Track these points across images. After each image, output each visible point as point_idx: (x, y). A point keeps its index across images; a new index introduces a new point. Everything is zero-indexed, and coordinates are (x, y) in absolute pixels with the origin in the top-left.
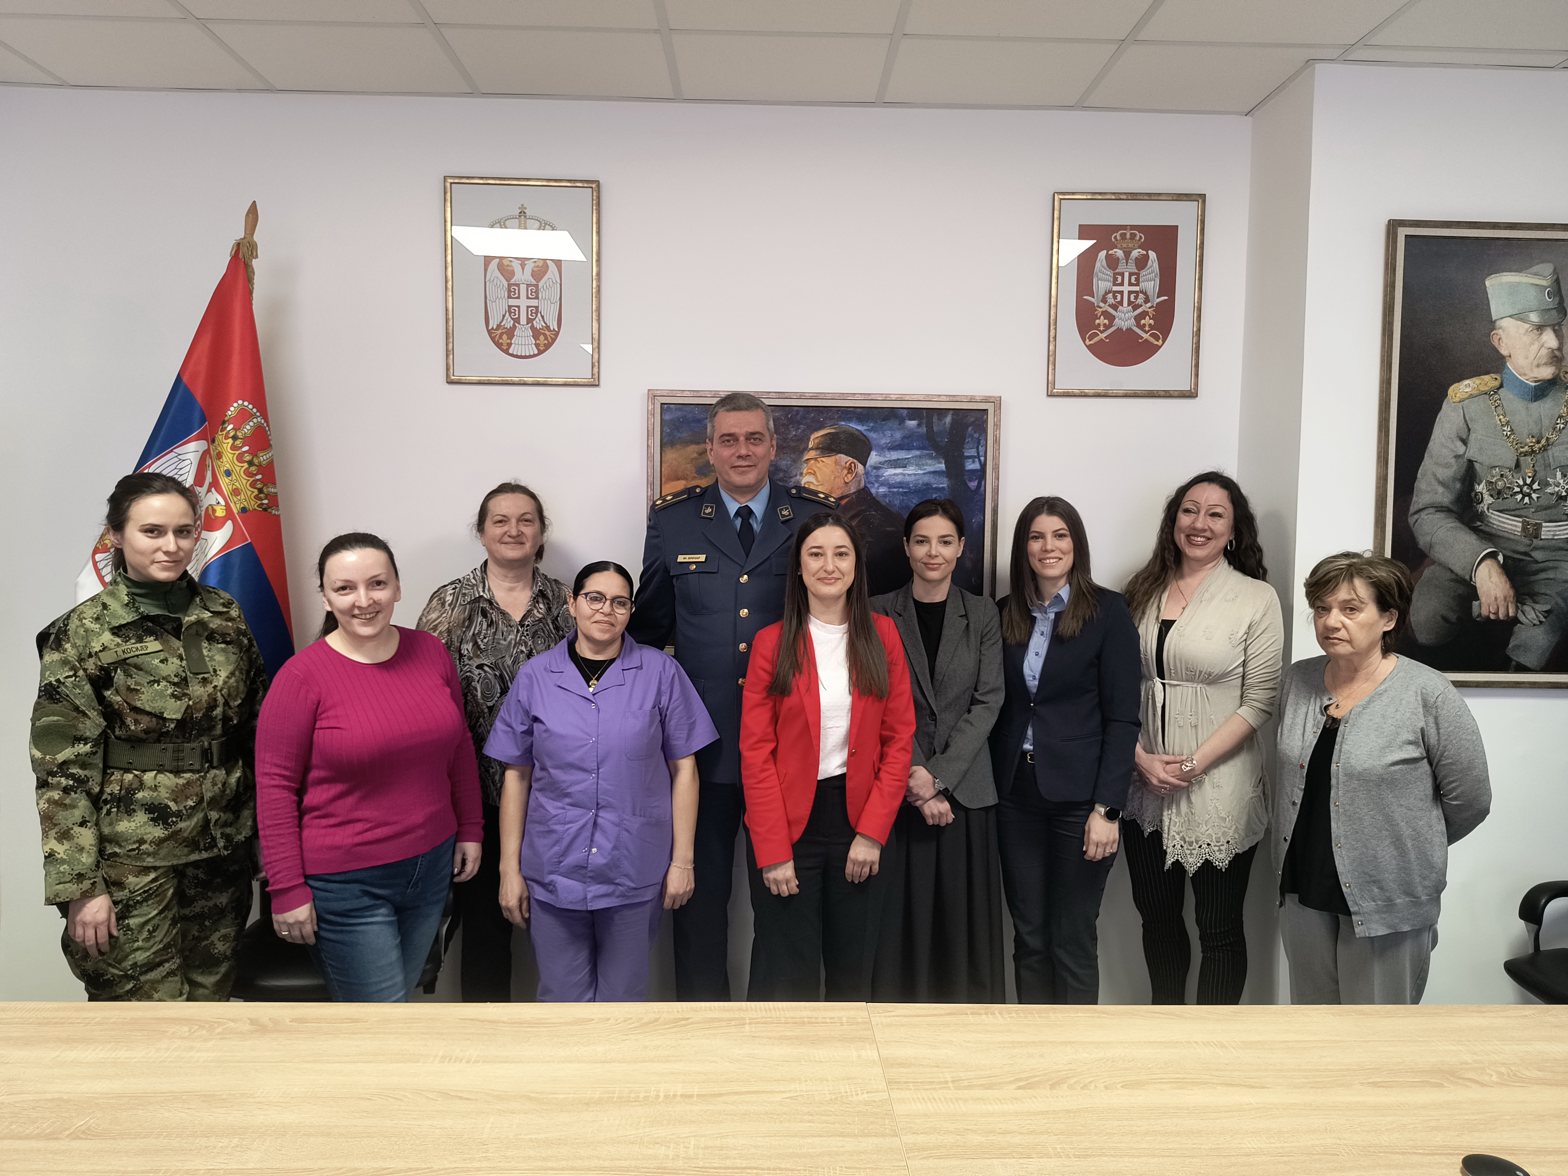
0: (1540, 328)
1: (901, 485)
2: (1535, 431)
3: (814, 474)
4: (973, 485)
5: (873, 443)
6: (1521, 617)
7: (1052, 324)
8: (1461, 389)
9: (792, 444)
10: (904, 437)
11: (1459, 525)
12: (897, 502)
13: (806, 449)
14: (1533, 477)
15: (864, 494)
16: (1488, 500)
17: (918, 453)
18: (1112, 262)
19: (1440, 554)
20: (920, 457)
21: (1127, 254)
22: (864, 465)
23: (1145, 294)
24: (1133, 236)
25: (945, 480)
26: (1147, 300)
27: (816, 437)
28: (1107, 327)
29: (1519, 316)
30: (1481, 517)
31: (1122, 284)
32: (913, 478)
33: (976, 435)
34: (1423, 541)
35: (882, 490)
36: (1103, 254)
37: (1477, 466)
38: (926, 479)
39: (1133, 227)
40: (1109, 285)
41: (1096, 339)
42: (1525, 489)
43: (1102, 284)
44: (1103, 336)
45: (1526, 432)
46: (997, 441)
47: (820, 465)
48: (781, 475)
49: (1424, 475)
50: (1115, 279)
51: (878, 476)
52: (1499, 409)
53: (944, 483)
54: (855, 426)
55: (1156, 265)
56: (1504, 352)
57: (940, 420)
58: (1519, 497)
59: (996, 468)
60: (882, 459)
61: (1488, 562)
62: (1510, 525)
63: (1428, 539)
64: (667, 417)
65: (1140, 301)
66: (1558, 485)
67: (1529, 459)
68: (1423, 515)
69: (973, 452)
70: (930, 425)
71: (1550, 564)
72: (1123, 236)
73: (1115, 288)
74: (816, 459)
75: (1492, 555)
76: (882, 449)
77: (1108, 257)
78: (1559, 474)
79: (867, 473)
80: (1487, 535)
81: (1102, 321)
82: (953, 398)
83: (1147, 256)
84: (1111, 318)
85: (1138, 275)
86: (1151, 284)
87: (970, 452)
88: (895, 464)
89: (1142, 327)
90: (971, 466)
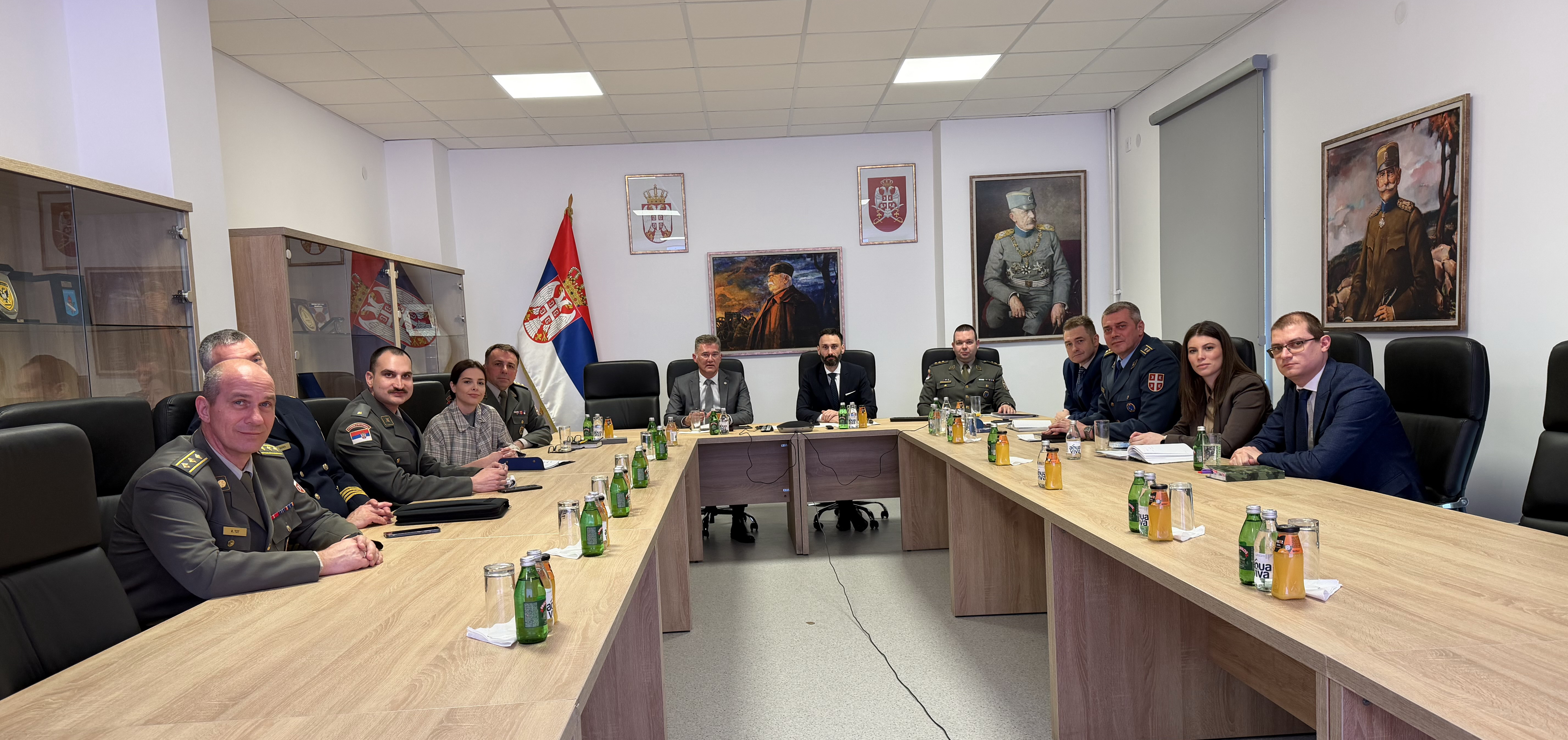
0: (1027, 211)
1: (806, 283)
2: (1028, 248)
3: (773, 281)
4: (833, 282)
5: (794, 268)
6: (1027, 316)
7: (861, 217)
8: (1001, 234)
9: (763, 270)
10: (806, 265)
11: (1002, 284)
12: (805, 290)
13: (769, 272)
14: (1028, 265)
15: (792, 288)
16: (1012, 274)
17: (811, 271)
18: (882, 192)
19: (995, 295)
20: (812, 272)
21: (887, 189)
22: (791, 276)
23: (895, 203)
24: (889, 181)
25: (823, 280)
26: (896, 206)
27: (772, 267)
28: (881, 217)
29: (1019, 207)
30: (1010, 281)
31: (886, 200)
32: (810, 281)
33: (833, 262)
34: (989, 291)
35: (799, 286)
36: (878, 189)
37: (1007, 262)
38: (815, 280)
39: (888, 178)
40: (881, 201)
41: (877, 222)
42: (1026, 269)
43: (878, 201)
44: (880, 221)
45: (1024, 249)
46: (842, 263)
47: (775, 278)
48: (760, 282)
49: (988, 267)
50: (883, 198)
51: (797, 281)
52: (1014, 242)
53: (822, 282)
54: (787, 262)
55: (898, 192)
56: (1015, 221)
57: (819, 257)
58: (1023, 272)
59: (842, 274)
60: (798, 274)
61: (1014, 297)
62: (1021, 283)
63: (991, 290)
64: (715, 263)
65: (893, 206)
66: (1037, 267)
67: (1026, 258)
68: (988, 281)
69: (833, 269)
70: (815, 259)
71: (1036, 296)
72: (885, 181)
73: (883, 202)
74: (773, 276)
75: (1015, 294)
76: (797, 270)
77: (880, 190)
78: (1037, 263)
79: (793, 280)
80: (1013, 287)
81: (879, 215)
82: (824, 249)
83: (895, 189)
84: (883, 214)
85: (892, 196)
86: (897, 200)
87: (831, 268)
88: (803, 275)
89: (895, 216)
90: (832, 274)
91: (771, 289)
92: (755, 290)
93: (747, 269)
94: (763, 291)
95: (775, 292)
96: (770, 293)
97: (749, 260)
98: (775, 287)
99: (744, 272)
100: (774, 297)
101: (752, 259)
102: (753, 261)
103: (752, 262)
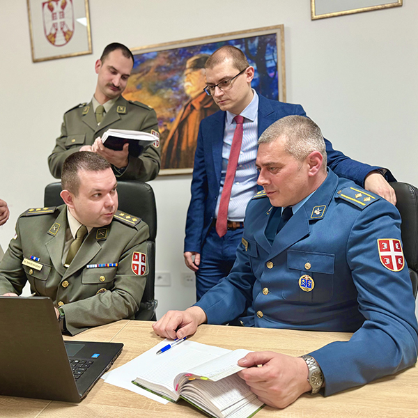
3: (190, 81)
4: (272, 74)
9: (179, 67)
27: (189, 62)
33: (272, 48)
46: (283, 49)
47: (193, 76)
48: (175, 84)
57: (252, 42)
59: (284, 64)
69: (271, 57)
70: (246, 46)
74: (190, 73)
82: (257, 29)
87: (268, 57)
90: (270, 65)
91: (188, 92)
92: (169, 94)
93: (159, 67)
94: (179, 95)
95: (193, 96)
96: (187, 98)
97: (162, 55)
98: (194, 89)
99: (156, 72)
100: (193, 103)
101: (165, 53)
102: (166, 56)
103: (164, 58)
